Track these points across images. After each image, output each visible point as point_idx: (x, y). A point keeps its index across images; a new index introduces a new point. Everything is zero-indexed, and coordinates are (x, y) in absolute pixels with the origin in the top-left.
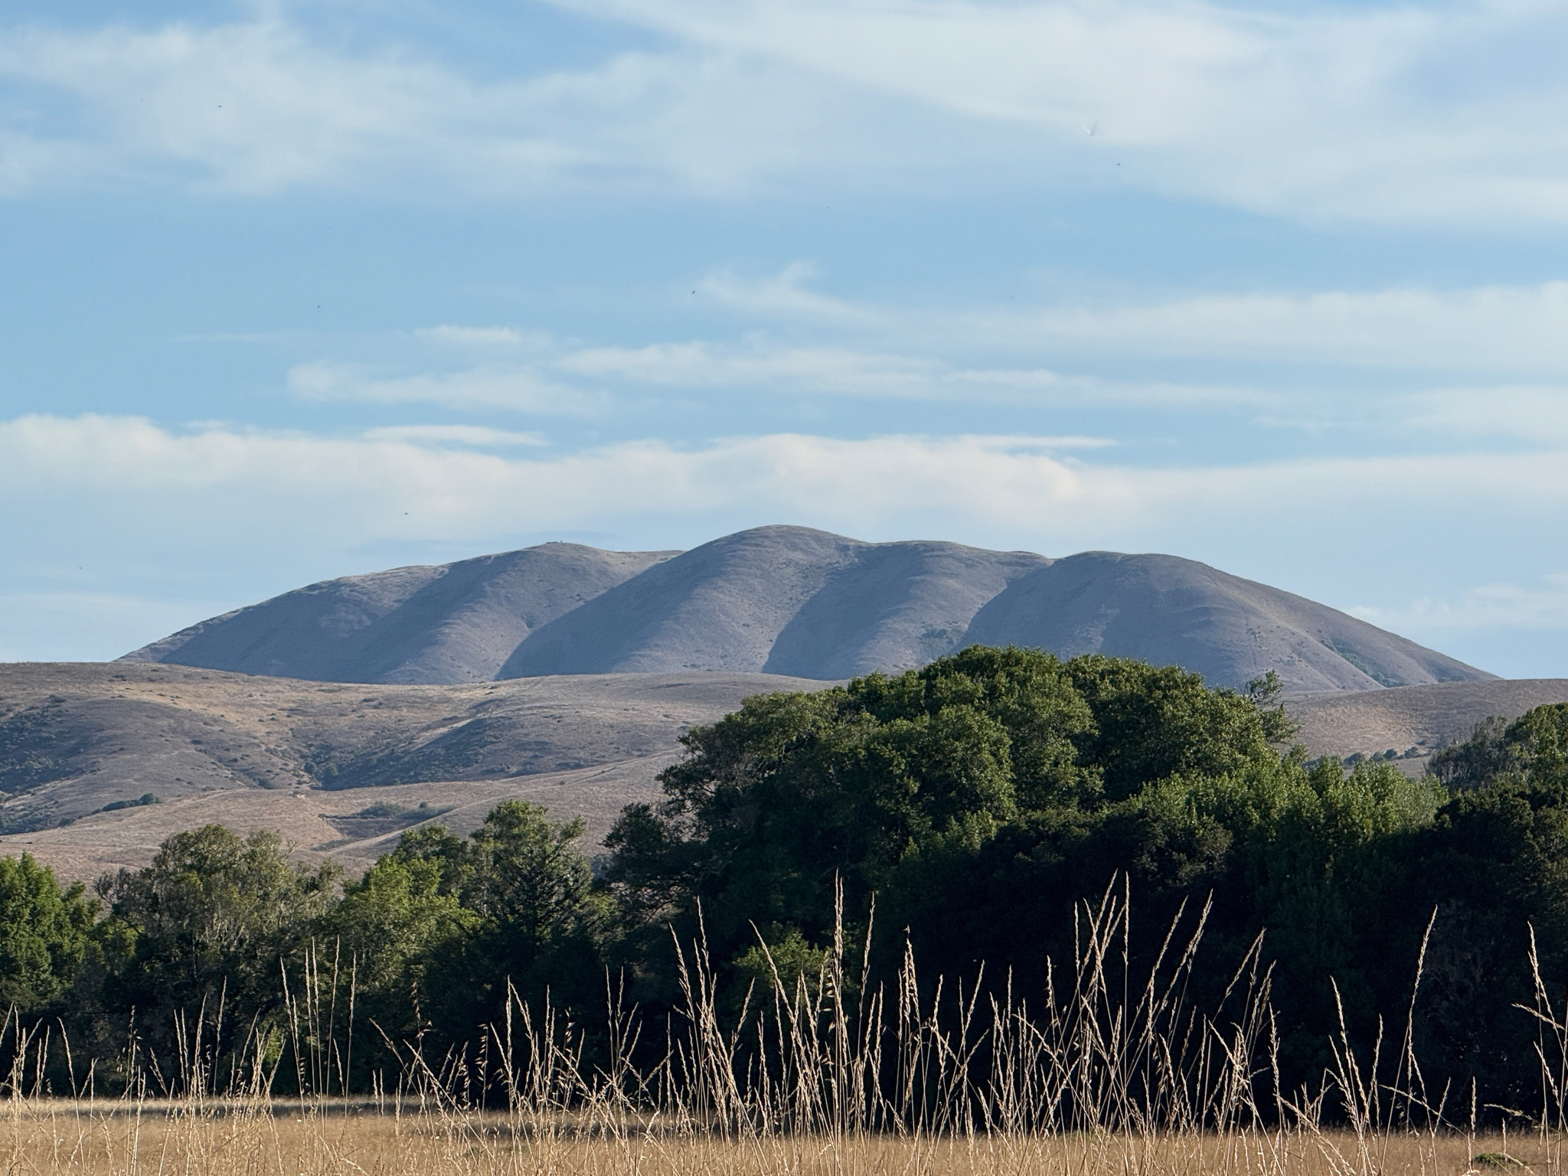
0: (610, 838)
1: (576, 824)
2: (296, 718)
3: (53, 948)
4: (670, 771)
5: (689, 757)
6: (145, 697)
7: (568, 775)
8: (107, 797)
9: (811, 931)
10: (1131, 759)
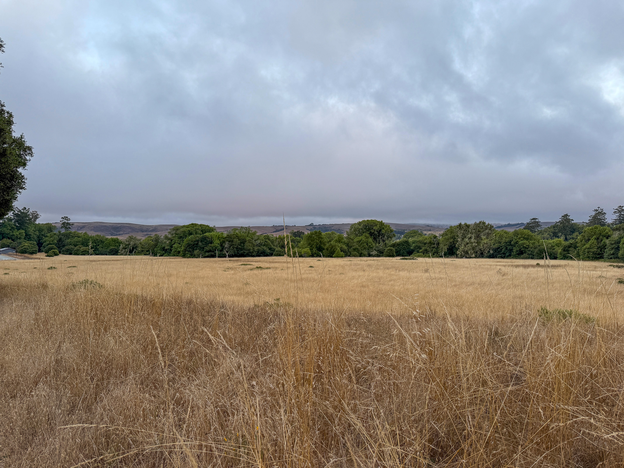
0: (164, 237)
1: (161, 236)
5: (170, 231)
9: (179, 244)
10: (204, 231)
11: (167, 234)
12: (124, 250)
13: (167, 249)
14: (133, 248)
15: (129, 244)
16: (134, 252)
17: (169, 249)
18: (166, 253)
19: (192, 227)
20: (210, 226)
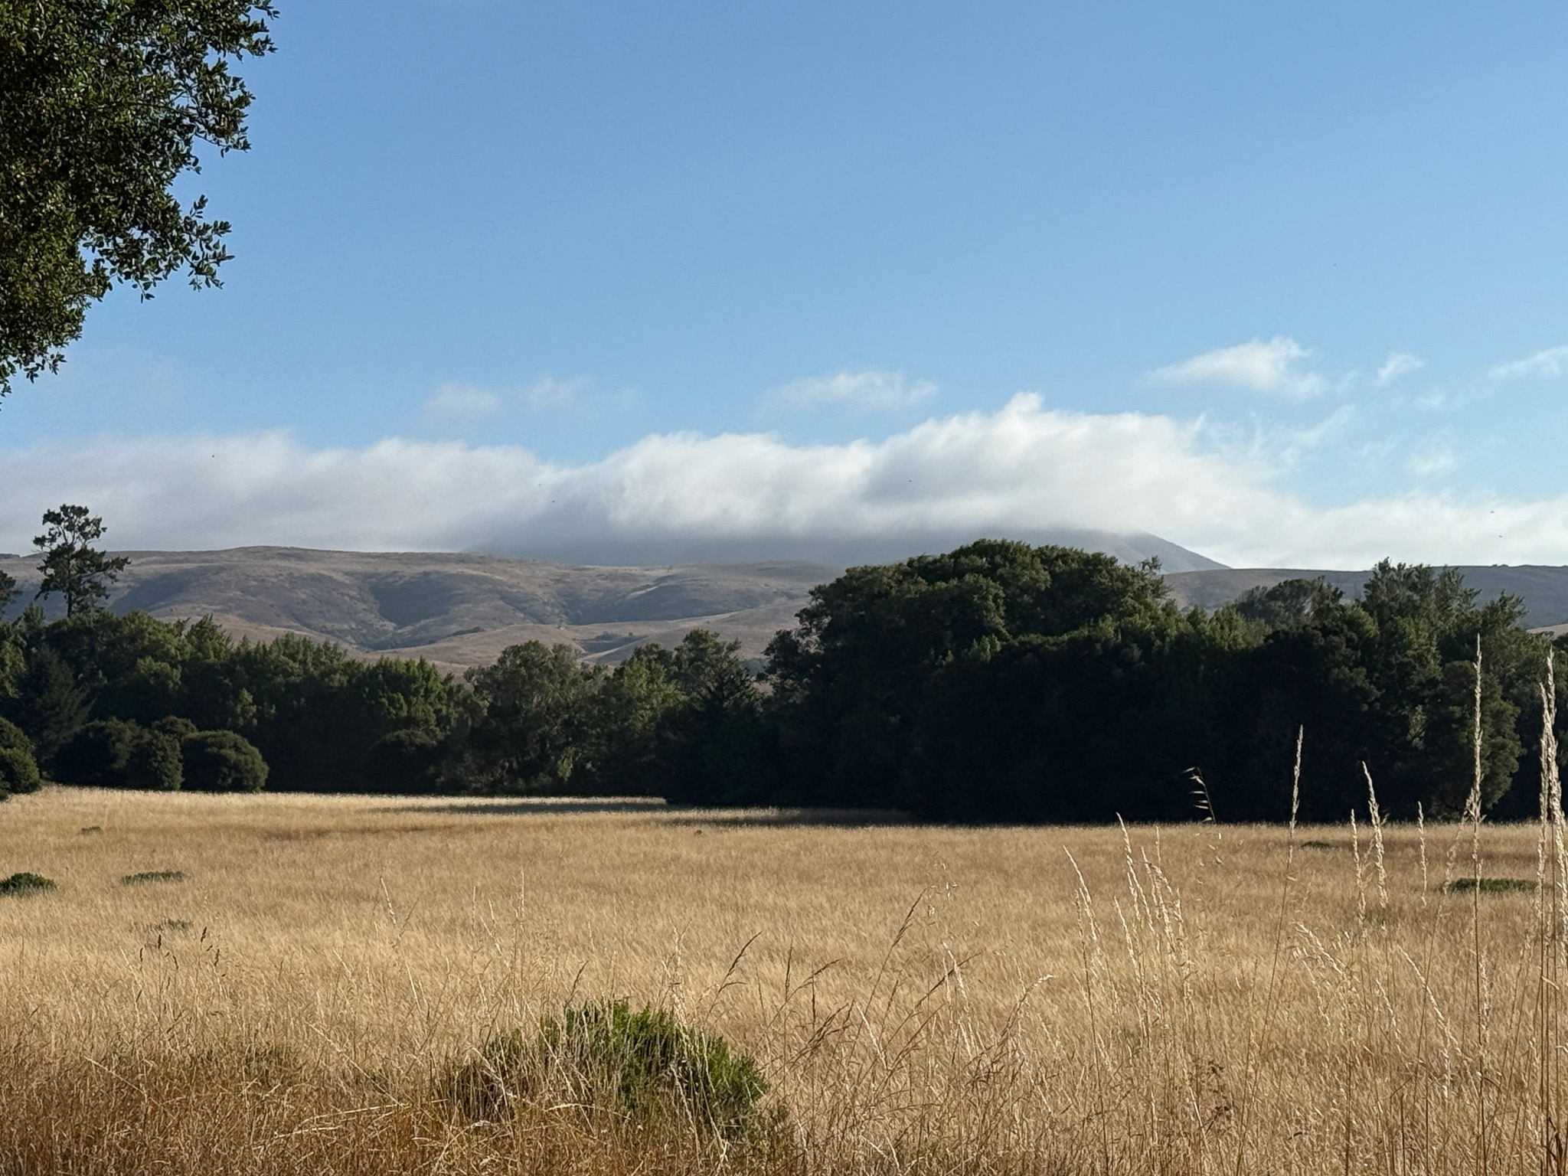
0: (768, 649)
1: (738, 642)
3: (437, 712)
4: (804, 611)
5: (814, 603)
6: (476, 573)
8: (454, 628)
10: (1075, 606)
11: (794, 625)
15: (514, 708)
19: (980, 569)
20: (1121, 563)
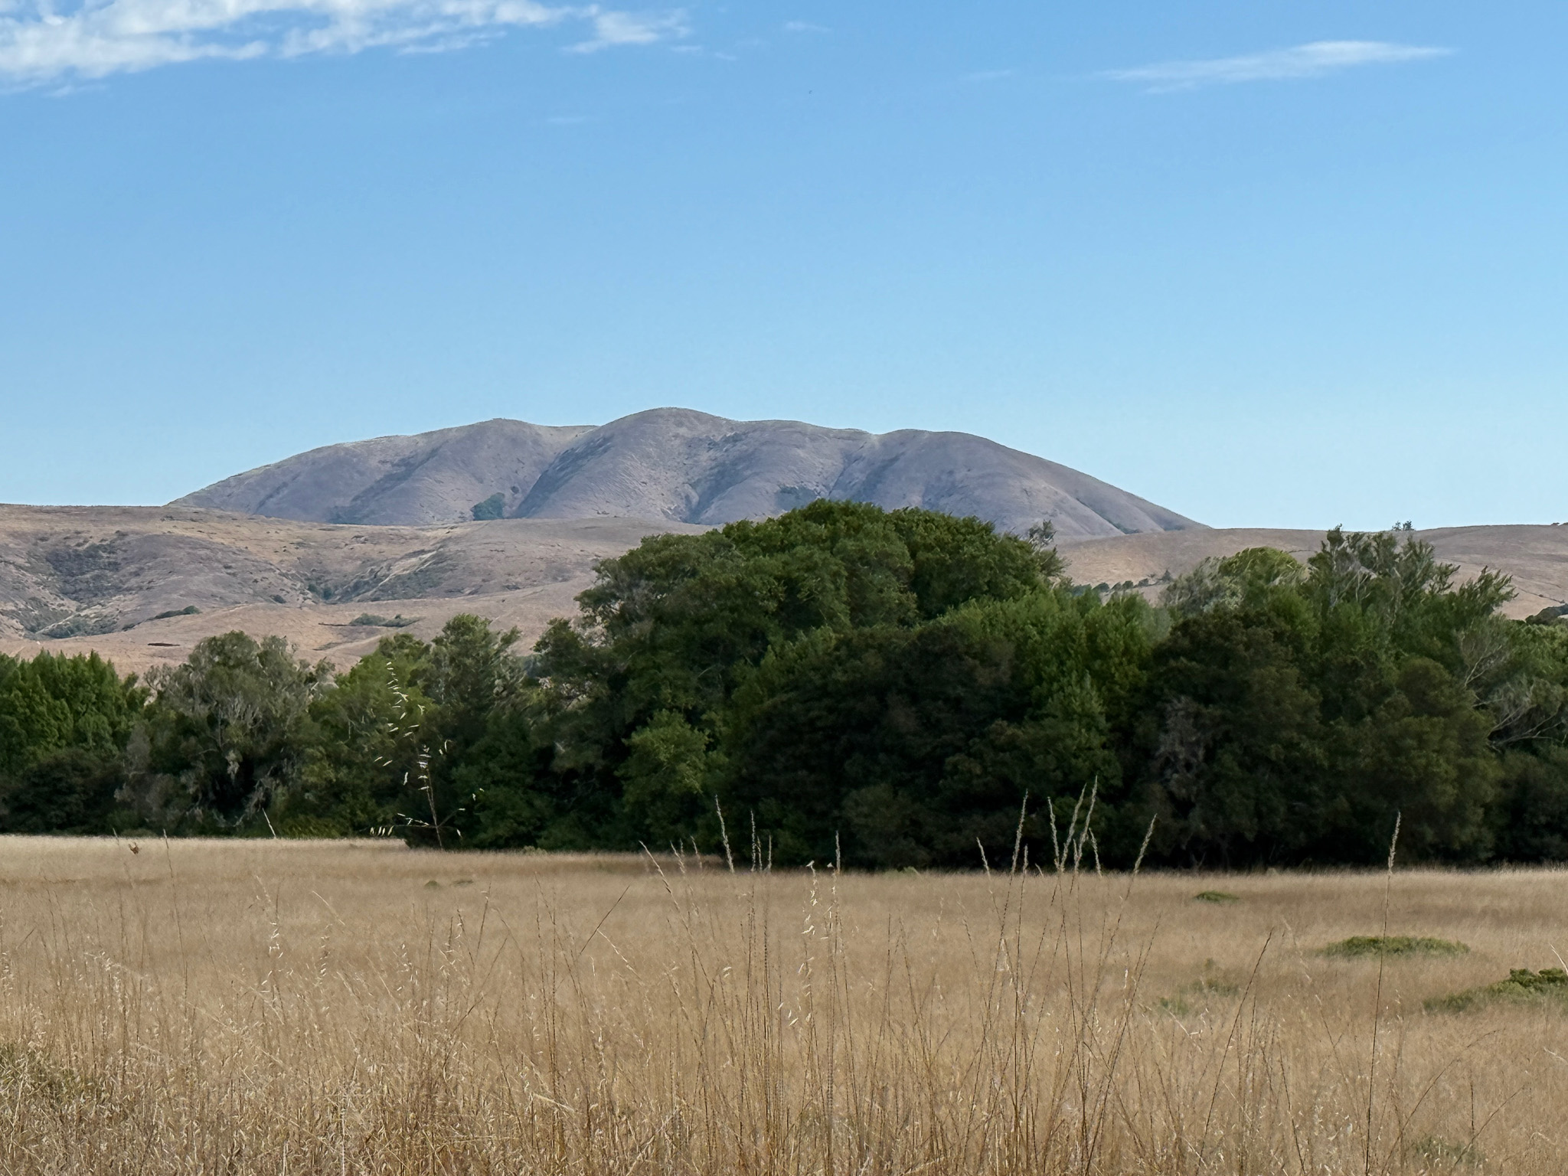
0: (538, 644)
1: (513, 632)
2: (302, 550)
4: (586, 594)
5: (600, 582)
6: (188, 534)
7: (508, 595)
9: (692, 717)
10: (939, 587)
11: (573, 613)
12: (162, 782)
13: (572, 773)
14: (249, 764)
15: (212, 720)
16: (258, 796)
17: (589, 768)
18: (560, 811)
19: (817, 541)
